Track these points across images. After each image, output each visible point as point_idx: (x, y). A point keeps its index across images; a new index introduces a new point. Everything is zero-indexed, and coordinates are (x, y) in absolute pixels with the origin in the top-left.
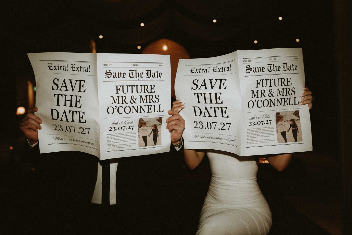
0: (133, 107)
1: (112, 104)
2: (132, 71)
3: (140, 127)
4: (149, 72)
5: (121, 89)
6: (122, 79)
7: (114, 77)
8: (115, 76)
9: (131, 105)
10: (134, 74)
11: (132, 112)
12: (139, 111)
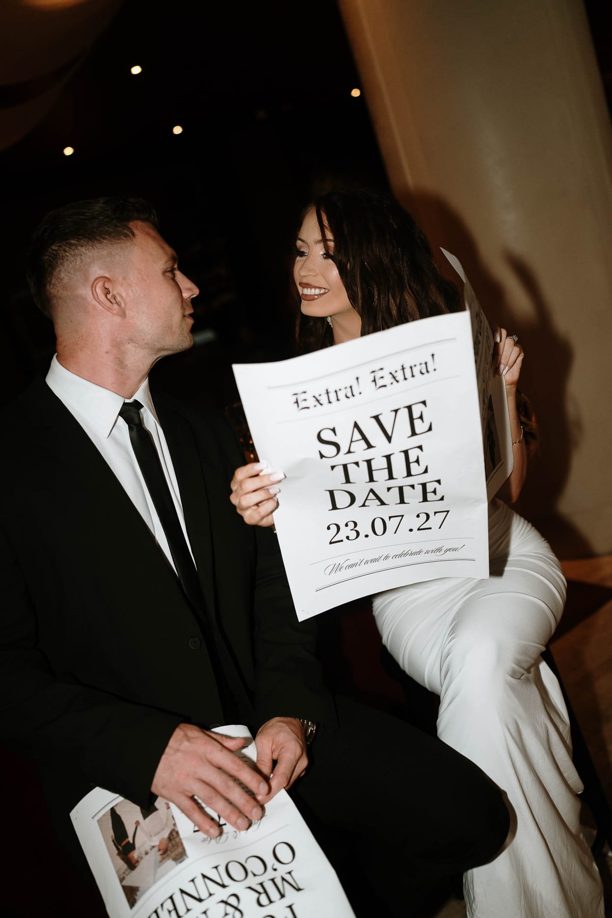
0: (224, 886)
3: (174, 834)
9: (233, 887)
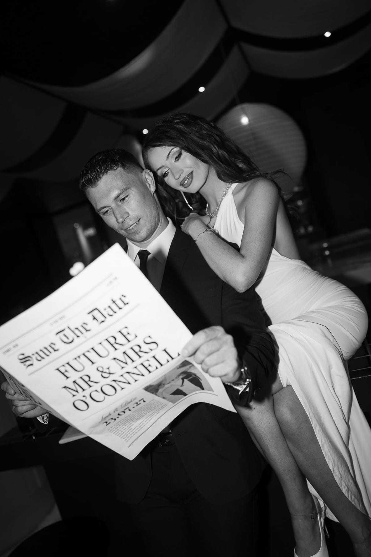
1: (74, 396)
2: (61, 334)
4: (96, 313)
5: (68, 368)
6: (54, 355)
7: (40, 360)
8: (39, 358)
10: (71, 336)
11: (118, 388)
12: (131, 381)
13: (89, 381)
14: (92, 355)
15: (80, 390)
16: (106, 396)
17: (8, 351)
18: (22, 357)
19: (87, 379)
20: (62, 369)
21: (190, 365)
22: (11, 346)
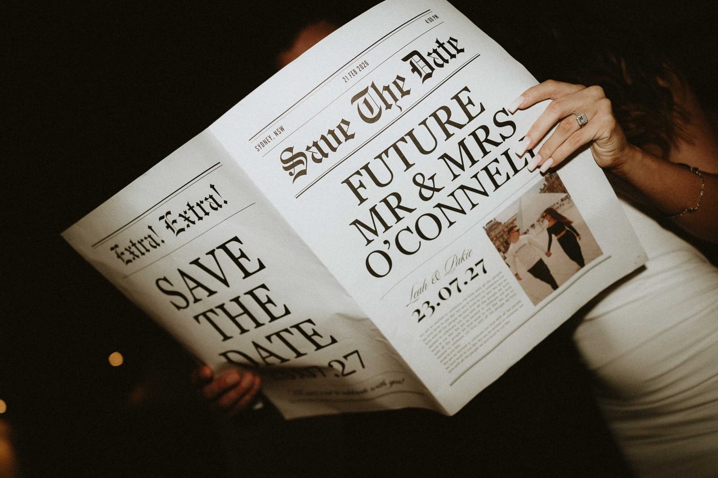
13: (397, 207)
14: (408, 149)
15: (380, 228)
16: (423, 241)
17: (265, 142)
18: (288, 155)
19: (393, 201)
20: (355, 181)
21: (563, 195)
22: (270, 132)
